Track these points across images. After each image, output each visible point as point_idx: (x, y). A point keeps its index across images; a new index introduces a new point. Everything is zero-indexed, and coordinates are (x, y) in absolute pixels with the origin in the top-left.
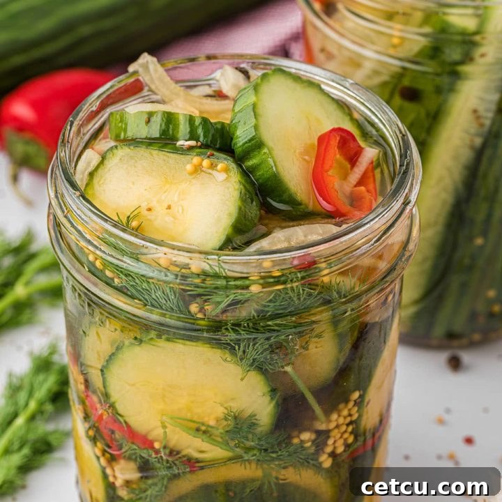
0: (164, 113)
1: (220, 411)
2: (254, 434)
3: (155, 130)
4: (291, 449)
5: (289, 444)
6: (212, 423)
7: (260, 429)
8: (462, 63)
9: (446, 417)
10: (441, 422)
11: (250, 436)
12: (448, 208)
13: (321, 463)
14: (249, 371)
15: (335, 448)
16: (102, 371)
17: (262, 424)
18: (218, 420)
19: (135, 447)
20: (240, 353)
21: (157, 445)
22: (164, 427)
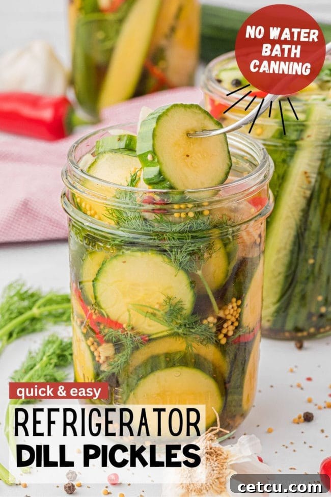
0: (129, 135)
1: (162, 298)
2: (181, 315)
3: (122, 144)
4: (203, 327)
5: (201, 323)
6: (157, 307)
7: (184, 312)
8: (297, 140)
9: (295, 369)
10: (292, 371)
11: (179, 317)
12: (291, 238)
13: (220, 340)
14: (179, 270)
15: (228, 331)
16: (93, 281)
17: (186, 308)
18: (161, 305)
19: (112, 330)
20: (173, 258)
21: (125, 326)
22: (129, 311)
